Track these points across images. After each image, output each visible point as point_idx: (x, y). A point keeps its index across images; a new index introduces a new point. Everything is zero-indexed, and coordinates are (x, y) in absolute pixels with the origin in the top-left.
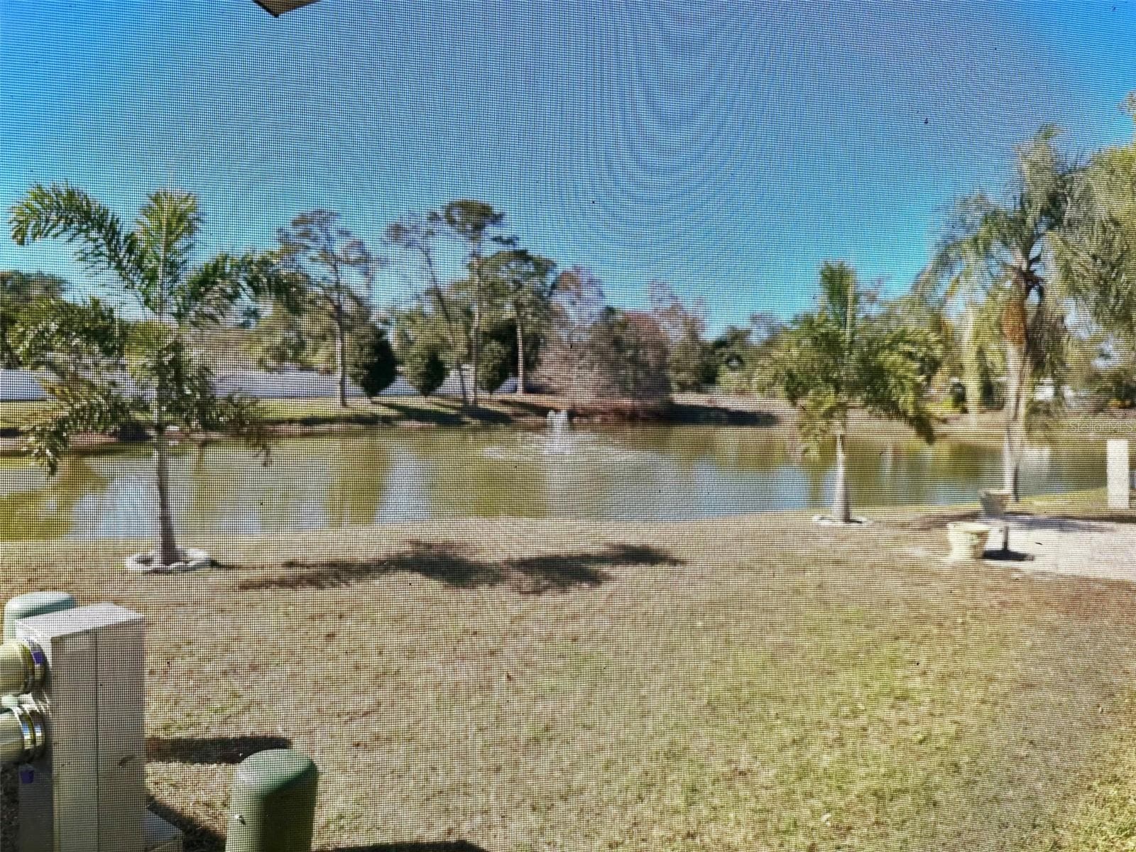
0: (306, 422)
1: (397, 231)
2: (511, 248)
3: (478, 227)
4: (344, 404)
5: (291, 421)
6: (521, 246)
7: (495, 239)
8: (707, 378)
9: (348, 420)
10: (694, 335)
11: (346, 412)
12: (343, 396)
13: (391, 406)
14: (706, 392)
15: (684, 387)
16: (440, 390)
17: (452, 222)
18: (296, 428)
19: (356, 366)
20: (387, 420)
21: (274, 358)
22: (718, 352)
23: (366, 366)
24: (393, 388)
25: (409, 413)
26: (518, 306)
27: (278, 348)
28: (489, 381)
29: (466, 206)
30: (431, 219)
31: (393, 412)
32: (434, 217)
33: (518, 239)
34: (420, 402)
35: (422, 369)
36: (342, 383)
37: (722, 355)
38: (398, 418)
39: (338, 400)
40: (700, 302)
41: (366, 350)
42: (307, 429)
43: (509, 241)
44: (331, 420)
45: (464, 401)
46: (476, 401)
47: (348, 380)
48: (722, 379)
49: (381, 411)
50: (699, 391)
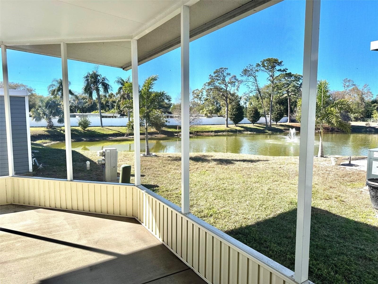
0: (216, 132)
1: (245, 72)
2: (284, 73)
3: (273, 67)
4: (227, 127)
5: (212, 132)
6: (288, 72)
7: (278, 70)
8: (367, 115)
9: (228, 131)
10: (362, 99)
11: (228, 129)
12: (227, 124)
13: (242, 127)
14: (367, 121)
15: (357, 119)
16: (258, 122)
17: (264, 66)
18: (213, 134)
19: (231, 115)
20: (240, 131)
21: (209, 113)
22: (373, 105)
23: (234, 115)
24: (243, 121)
25: (247, 129)
26: (288, 92)
27: (210, 110)
28: (276, 118)
29: (269, 60)
30: (257, 66)
31: (242, 129)
32: (258, 65)
33: (287, 69)
34: (251, 126)
35: (252, 115)
36: (227, 120)
37: (375, 106)
38: (244, 131)
39: (226, 126)
40: (365, 86)
41: (234, 110)
42: (216, 134)
43: (284, 70)
44: (223, 131)
45: (267, 125)
46: (270, 125)
47: (229, 119)
48: (374, 116)
49: (238, 128)
50: (363, 121)
